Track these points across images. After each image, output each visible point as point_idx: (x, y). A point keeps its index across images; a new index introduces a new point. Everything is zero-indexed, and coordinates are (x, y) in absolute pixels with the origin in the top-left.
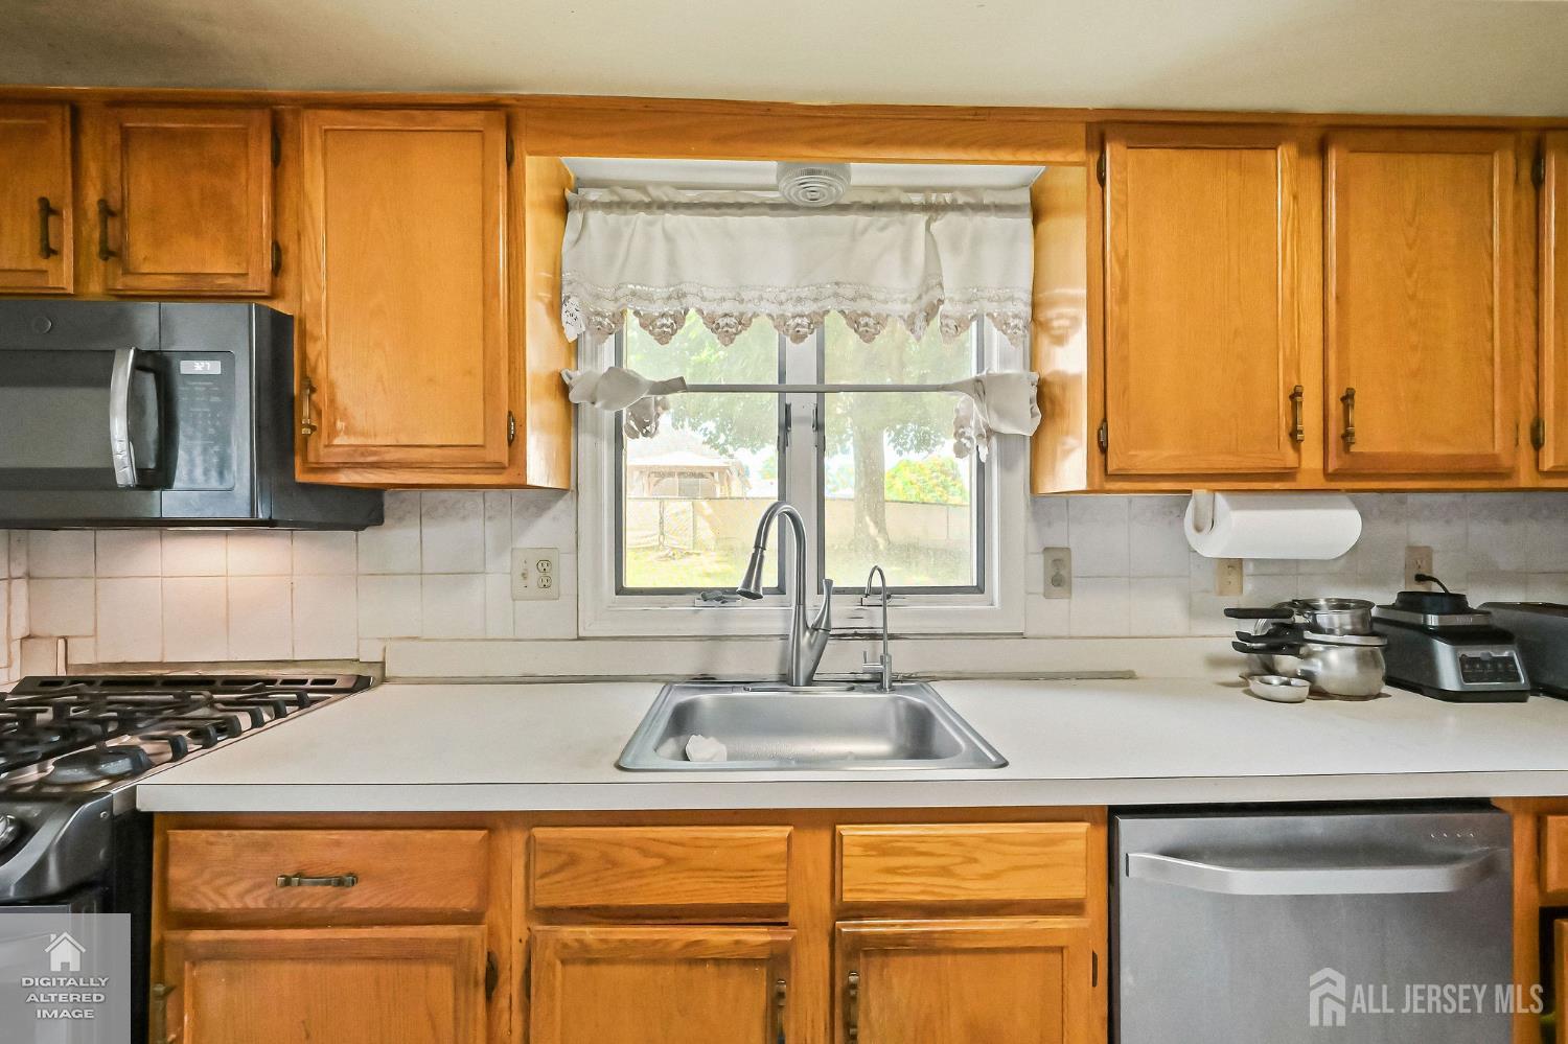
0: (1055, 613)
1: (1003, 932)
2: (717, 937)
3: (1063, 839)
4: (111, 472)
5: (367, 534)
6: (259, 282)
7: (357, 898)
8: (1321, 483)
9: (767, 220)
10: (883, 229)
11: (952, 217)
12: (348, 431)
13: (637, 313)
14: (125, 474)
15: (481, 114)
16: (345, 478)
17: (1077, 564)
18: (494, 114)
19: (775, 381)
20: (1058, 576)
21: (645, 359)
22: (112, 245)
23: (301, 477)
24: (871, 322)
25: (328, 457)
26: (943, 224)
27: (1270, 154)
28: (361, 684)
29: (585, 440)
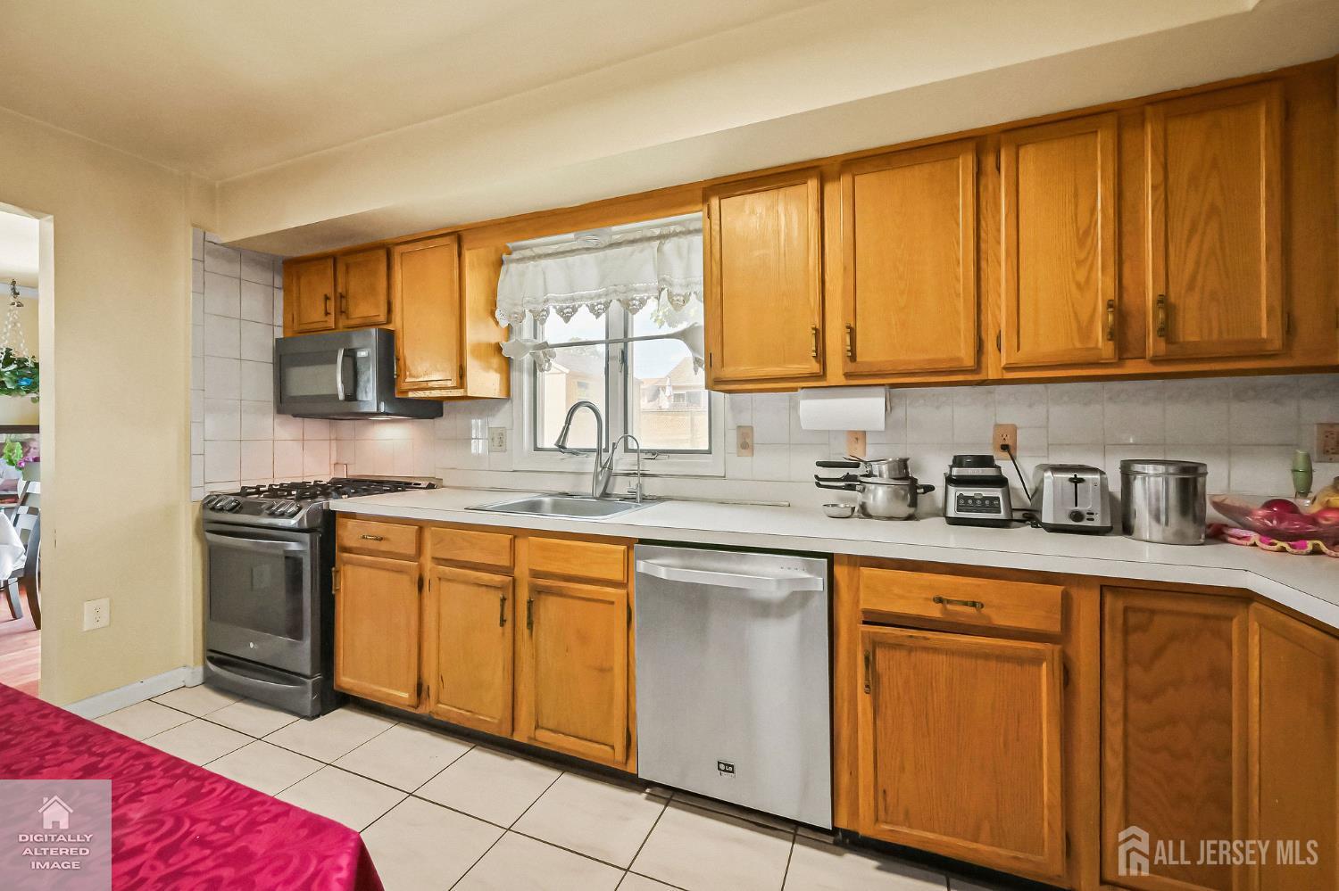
0: (741, 465)
1: (588, 591)
2: (486, 577)
3: (613, 552)
4: (337, 395)
5: (438, 421)
6: (382, 318)
7: (383, 546)
8: (843, 381)
9: (586, 256)
10: (642, 251)
11: (675, 240)
12: (411, 376)
13: (530, 311)
14: (341, 396)
15: (447, 238)
16: (411, 395)
17: (757, 437)
18: (453, 237)
19: (604, 338)
20: (746, 443)
21: (555, 330)
22: (343, 310)
23: (397, 396)
24: (637, 303)
25: (405, 387)
26: (669, 245)
27: (803, 187)
28: (431, 486)
29: (514, 375)
